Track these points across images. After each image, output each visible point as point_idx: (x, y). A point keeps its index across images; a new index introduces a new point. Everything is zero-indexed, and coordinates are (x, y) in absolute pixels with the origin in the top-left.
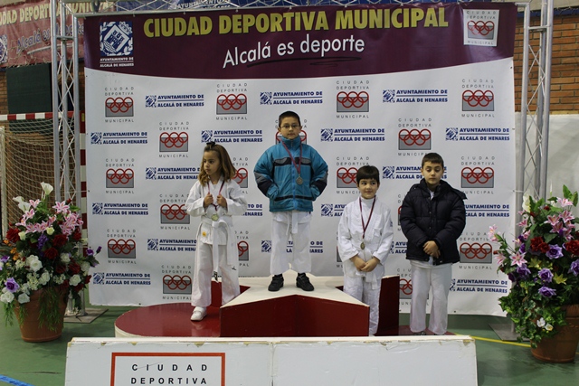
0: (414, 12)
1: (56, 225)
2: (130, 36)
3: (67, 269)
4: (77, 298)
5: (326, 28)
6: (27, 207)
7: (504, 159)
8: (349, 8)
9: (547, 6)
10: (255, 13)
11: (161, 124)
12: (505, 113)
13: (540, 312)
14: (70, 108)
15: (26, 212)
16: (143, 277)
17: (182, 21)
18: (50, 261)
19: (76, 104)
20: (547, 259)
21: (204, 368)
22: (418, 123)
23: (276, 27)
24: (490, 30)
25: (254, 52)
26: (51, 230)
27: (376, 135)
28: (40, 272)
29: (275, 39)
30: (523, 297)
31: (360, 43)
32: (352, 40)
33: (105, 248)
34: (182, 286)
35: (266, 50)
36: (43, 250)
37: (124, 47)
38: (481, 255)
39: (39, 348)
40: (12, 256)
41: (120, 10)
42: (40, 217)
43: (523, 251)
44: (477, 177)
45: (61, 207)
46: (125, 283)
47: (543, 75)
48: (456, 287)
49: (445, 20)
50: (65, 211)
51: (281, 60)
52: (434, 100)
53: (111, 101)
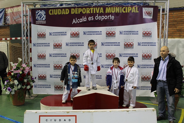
0: (129, 8)
1: (23, 71)
2: (45, 14)
3: (26, 84)
4: (29, 92)
5: (103, 12)
6: (14, 65)
8: (110, 7)
9: (167, 7)
10: (82, 8)
11: (54, 40)
12: (155, 38)
14: (27, 36)
15: (14, 67)
16: (49, 86)
17: (60, 10)
18: (21, 82)
19: (29, 35)
21: (70, 120)
22: (130, 41)
23: (88, 12)
24: (150, 14)
25: (82, 19)
26: (21, 72)
27: (117, 44)
28: (18, 85)
29: (88, 15)
31: (113, 17)
32: (110, 16)
33: (37, 77)
34: (60, 88)
35: (85, 19)
36: (19, 78)
37: (43, 18)
38: (147, 79)
39: (18, 108)
40: (9, 80)
41: (42, 7)
42: (18, 68)
44: (147, 56)
45: (24, 65)
46: (43, 87)
47: (166, 27)
48: (140, 88)
49: (138, 11)
50: (25, 67)
51: (89, 22)
52: (134, 34)
53: (39, 34)
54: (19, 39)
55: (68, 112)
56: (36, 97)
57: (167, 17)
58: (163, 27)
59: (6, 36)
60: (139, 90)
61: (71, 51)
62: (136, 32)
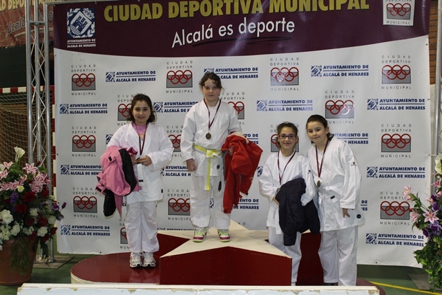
1: (26, 185)
2: (92, 21)
3: (36, 222)
4: (45, 247)
5: (261, 12)
6: (2, 168)
7: (420, 126)
11: (119, 96)
14: (42, 83)
16: (104, 229)
17: (137, 7)
18: (21, 215)
19: (47, 80)
22: (342, 95)
23: (218, 11)
24: (407, 11)
25: (199, 33)
26: (21, 188)
28: (12, 224)
29: (217, 22)
30: (436, 251)
31: (291, 24)
32: (284, 22)
33: (70, 204)
35: (209, 32)
36: (15, 205)
37: (87, 30)
38: (399, 212)
42: (13, 177)
43: (436, 209)
44: (396, 142)
45: (30, 168)
46: (88, 234)
48: (377, 241)
49: (366, 4)
50: (35, 172)
51: (222, 41)
52: (356, 74)
53: (76, 77)
54: (22, 93)
56: (68, 262)
60: (374, 245)
61: (168, 127)
62: (361, 68)
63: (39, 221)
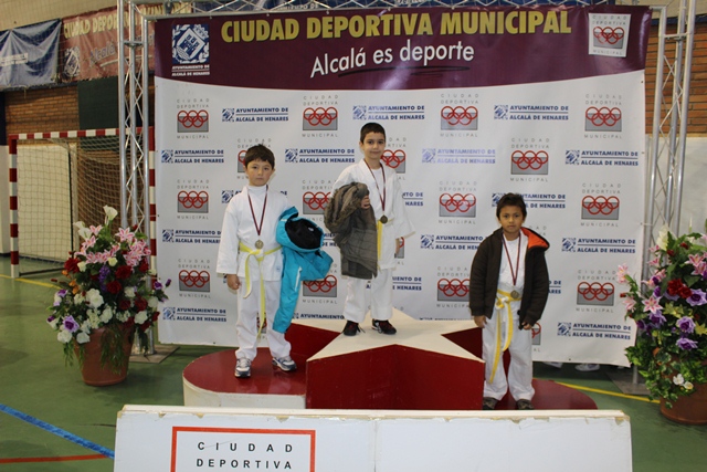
0: (532, 15)
1: (120, 256)
2: (206, 41)
3: (132, 305)
4: (144, 337)
5: (430, 32)
6: (88, 234)
7: (632, 188)
8: (457, 10)
9: (686, 11)
10: (349, 15)
11: (239, 140)
12: (634, 131)
13: (678, 366)
14: (139, 123)
15: (86, 239)
16: (218, 313)
17: (265, 23)
18: (113, 296)
19: (145, 118)
20: (689, 306)
21: (288, 448)
22: (533, 144)
23: (372, 31)
24: (619, 37)
25: (347, 59)
26: (113, 261)
27: (484, 157)
28: (102, 308)
29: (371, 44)
30: (654, 348)
31: (469, 50)
32: (459, 47)
33: (176, 280)
35: (360, 59)
36: (105, 283)
37: (199, 54)
38: (601, 296)
39: (100, 394)
40: (72, 288)
41: (197, 11)
42: (102, 245)
43: (658, 294)
44: (600, 207)
45: (125, 234)
46: (198, 319)
47: (679, 92)
48: (572, 332)
49: (568, 26)
50: (130, 239)
51: (378, 69)
52: (552, 118)
53: (184, 115)
54: (110, 136)
55: (283, 418)
56: (172, 354)
57: (684, 50)
58: (667, 92)
59: (62, 123)
60: (568, 337)
61: (304, 182)
62: (559, 110)
63: (136, 304)
